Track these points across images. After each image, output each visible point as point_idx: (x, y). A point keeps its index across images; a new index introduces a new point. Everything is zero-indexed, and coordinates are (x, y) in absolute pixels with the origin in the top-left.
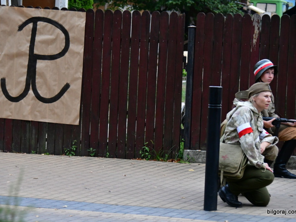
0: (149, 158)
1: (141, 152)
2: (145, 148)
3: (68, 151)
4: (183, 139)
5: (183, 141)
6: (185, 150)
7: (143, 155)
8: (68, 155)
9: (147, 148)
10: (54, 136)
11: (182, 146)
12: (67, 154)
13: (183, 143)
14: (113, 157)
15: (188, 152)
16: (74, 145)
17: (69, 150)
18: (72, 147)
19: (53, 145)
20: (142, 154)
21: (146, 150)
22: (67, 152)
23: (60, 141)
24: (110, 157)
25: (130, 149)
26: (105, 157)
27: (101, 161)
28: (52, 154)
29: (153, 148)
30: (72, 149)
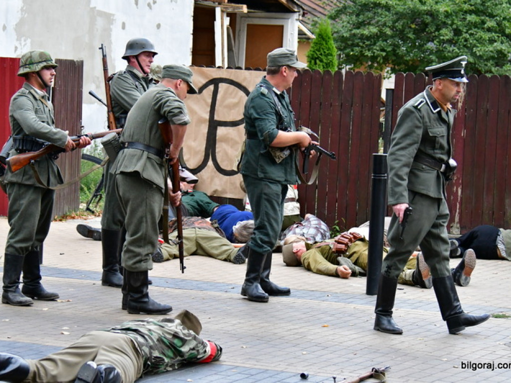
9: (337, 228)
29: (345, 228)
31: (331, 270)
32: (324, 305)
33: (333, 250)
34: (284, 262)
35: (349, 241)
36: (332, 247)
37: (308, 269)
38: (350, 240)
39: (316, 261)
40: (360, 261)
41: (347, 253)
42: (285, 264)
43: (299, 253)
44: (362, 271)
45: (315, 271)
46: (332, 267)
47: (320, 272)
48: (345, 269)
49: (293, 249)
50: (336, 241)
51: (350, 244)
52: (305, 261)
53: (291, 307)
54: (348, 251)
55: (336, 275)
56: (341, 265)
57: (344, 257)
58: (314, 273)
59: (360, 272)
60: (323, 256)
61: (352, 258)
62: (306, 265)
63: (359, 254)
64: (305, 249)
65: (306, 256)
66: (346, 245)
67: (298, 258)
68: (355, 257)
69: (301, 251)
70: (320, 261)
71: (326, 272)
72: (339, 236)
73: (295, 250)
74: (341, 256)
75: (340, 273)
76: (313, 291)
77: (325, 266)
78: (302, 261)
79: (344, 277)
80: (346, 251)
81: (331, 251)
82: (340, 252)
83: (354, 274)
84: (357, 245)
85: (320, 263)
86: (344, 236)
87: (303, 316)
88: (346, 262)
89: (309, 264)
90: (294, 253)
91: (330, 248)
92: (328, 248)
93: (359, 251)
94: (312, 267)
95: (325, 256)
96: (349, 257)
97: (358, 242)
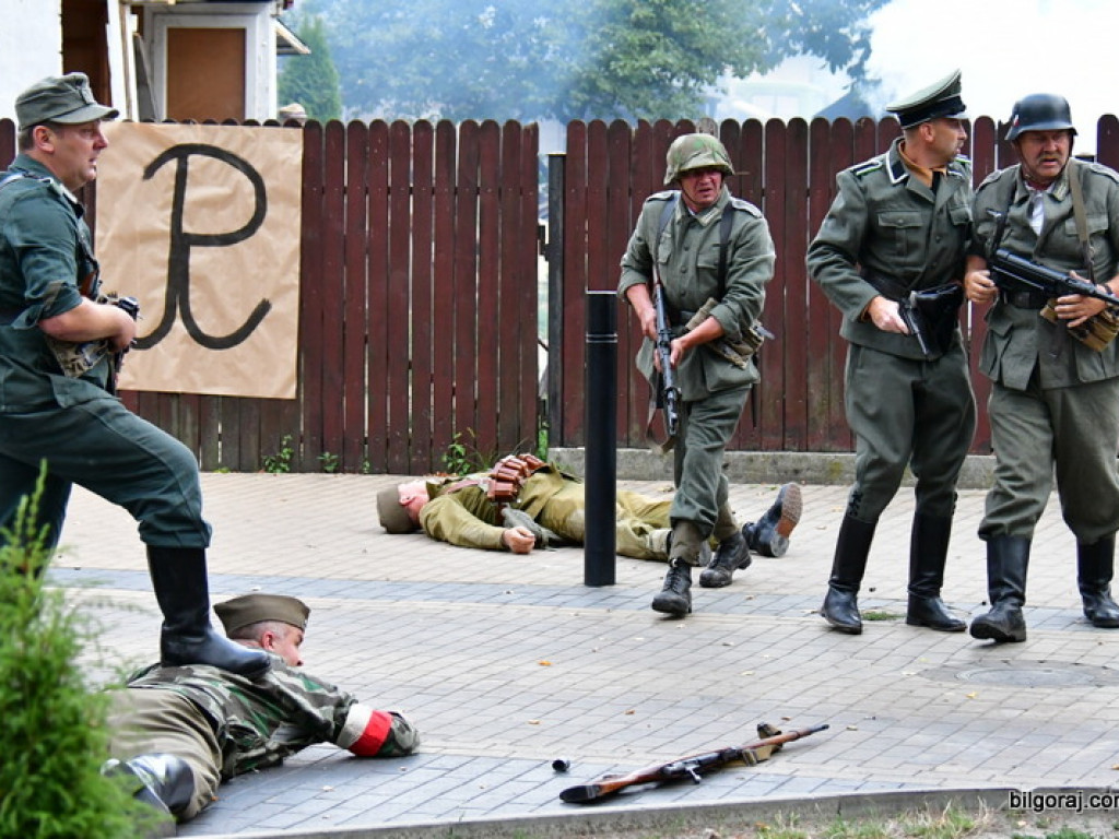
0: (465, 470)
1: (445, 459)
2: (453, 448)
3: (273, 461)
4: (545, 424)
5: (544, 428)
6: (551, 449)
7: (450, 465)
8: (272, 472)
9: (459, 448)
10: (236, 428)
11: (543, 439)
12: (271, 468)
13: (545, 432)
14: (380, 473)
15: (558, 453)
16: (287, 446)
17: (274, 458)
18: (281, 451)
19: (237, 449)
20: (448, 461)
21: (458, 453)
22: (270, 464)
23: (254, 439)
24: (372, 472)
25: (420, 452)
26: (361, 472)
27: (351, 481)
28: (233, 470)
29: (475, 446)
30: (282, 456)
31: (490, 539)
32: (511, 611)
33: (489, 495)
34: (383, 524)
35: (520, 474)
36: (485, 488)
37: (437, 537)
38: (522, 472)
39: (454, 520)
40: (547, 516)
41: (519, 501)
42: (384, 529)
43: (413, 506)
44: (554, 536)
45: (454, 540)
46: (492, 532)
47: (465, 543)
48: (522, 534)
49: (399, 498)
50: (493, 477)
51: (522, 481)
52: (430, 522)
53: (447, 621)
54: (521, 494)
55: (503, 547)
56: (511, 526)
57: (513, 507)
58: (452, 544)
59: (550, 539)
60: (468, 509)
61: (530, 509)
62: (431, 528)
63: (544, 500)
64: (426, 497)
65: (432, 511)
66: (515, 482)
67: (411, 515)
68: (537, 507)
69: (416, 501)
70: (465, 520)
71: (479, 543)
72: (498, 466)
73: (403, 500)
74: (505, 506)
75: (511, 544)
76: (471, 584)
77: (475, 529)
78: (422, 521)
79: (522, 551)
80: (516, 495)
81: (483, 498)
82: (502, 499)
83: (540, 544)
84: (537, 482)
85: (465, 523)
86: (510, 464)
87: (482, 638)
88: (519, 518)
89: (438, 528)
90: (403, 505)
91: (482, 491)
92: (476, 491)
93: (543, 496)
94: (447, 532)
95: (473, 507)
96: (524, 508)
97: (539, 476)
